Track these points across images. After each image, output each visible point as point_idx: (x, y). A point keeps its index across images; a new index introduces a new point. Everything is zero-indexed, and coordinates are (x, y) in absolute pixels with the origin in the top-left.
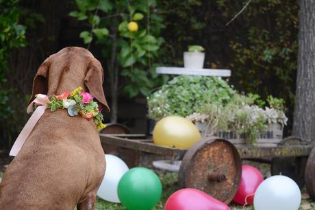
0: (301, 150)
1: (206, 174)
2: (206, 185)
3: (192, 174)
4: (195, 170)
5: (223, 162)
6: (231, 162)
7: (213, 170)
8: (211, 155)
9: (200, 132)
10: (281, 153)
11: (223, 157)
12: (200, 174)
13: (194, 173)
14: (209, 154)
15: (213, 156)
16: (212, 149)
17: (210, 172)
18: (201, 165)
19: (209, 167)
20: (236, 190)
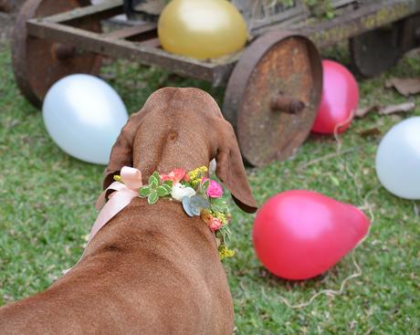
0: (405, 7)
1: (268, 100)
2: (267, 119)
3: (246, 107)
4: (251, 98)
5: (292, 71)
6: (305, 68)
7: (277, 91)
8: (274, 66)
9: (241, 12)
10: (376, 22)
11: (292, 63)
12: (258, 103)
13: (249, 104)
14: (271, 65)
15: (278, 67)
16: (275, 55)
17: (274, 96)
18: (259, 89)
19: (272, 87)
20: (314, 114)
